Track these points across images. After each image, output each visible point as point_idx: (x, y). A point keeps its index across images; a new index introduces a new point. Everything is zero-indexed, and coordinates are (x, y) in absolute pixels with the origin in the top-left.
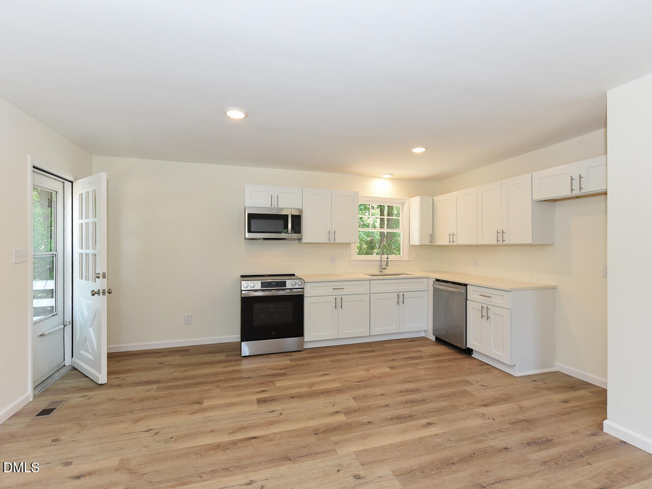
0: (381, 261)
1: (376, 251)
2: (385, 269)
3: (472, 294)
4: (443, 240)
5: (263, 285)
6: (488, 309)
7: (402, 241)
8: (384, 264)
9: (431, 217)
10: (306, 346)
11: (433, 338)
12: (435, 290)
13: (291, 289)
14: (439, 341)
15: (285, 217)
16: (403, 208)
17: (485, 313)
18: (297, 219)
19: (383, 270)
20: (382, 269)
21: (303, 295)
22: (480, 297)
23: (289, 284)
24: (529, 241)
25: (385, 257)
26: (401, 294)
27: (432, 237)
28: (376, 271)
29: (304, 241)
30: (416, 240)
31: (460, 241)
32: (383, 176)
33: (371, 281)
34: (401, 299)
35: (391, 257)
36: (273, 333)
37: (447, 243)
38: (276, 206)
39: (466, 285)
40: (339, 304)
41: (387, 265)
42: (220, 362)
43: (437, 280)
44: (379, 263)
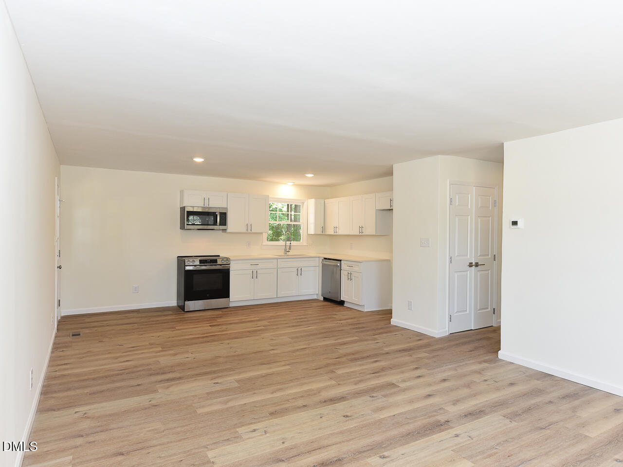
0: (286, 245)
1: (282, 237)
2: (289, 251)
3: (344, 266)
4: (330, 231)
5: (201, 261)
6: (351, 274)
7: (302, 232)
8: (288, 248)
9: (323, 214)
10: (231, 305)
11: (322, 299)
12: (324, 265)
13: (221, 265)
14: (326, 299)
15: (214, 215)
16: (303, 206)
17: (350, 277)
18: (224, 216)
19: (287, 253)
20: (286, 251)
21: (229, 269)
22: (348, 267)
23: (219, 262)
24: (374, 233)
25: (288, 243)
26: (300, 268)
27: (324, 228)
28: (282, 253)
29: (228, 231)
30: (312, 231)
31: (341, 232)
32: (288, 183)
33: (279, 260)
34: (299, 272)
35: (293, 243)
36: (208, 295)
37: (333, 233)
38: (207, 206)
39: (341, 261)
40: (255, 275)
41: (290, 249)
42: (171, 315)
43: (325, 259)
44: (284, 247)
